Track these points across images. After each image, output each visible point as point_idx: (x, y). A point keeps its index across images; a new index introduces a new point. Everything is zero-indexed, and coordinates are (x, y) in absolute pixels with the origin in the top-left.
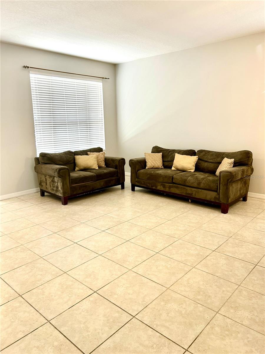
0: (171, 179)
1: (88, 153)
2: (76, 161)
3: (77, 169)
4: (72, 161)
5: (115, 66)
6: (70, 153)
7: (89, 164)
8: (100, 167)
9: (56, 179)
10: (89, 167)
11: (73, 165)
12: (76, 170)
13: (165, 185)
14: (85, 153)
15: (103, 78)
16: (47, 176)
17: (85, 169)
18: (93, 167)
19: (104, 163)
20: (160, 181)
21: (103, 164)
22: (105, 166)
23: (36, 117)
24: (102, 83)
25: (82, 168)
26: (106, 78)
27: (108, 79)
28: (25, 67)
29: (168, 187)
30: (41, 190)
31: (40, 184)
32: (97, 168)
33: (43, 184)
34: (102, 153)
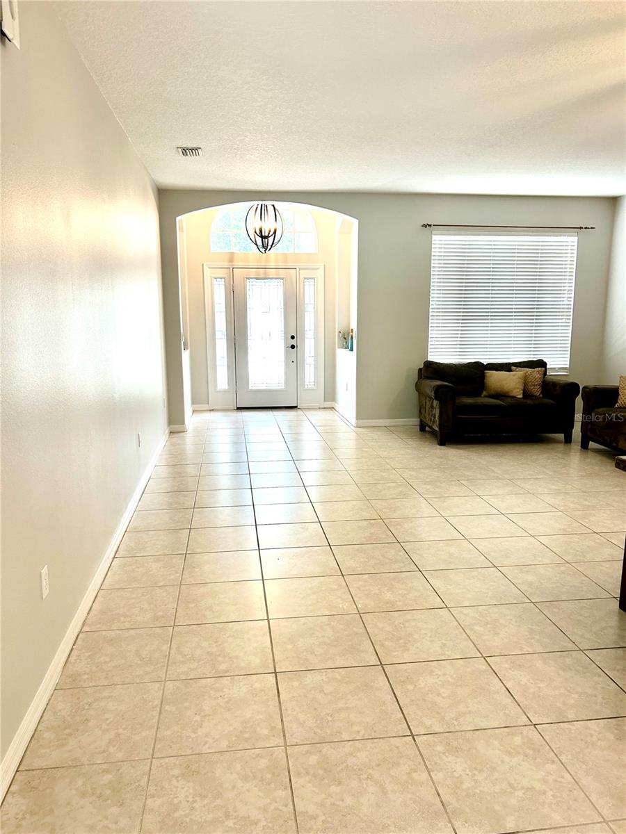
1: (513, 368)
2: (485, 381)
3: (484, 393)
4: (479, 379)
5: (614, 201)
6: (478, 365)
7: (506, 386)
8: (526, 394)
9: (435, 403)
10: (508, 392)
11: (478, 385)
12: (482, 395)
14: (507, 367)
15: (581, 228)
16: (428, 398)
17: (500, 395)
18: (513, 394)
19: (540, 390)
21: (537, 391)
22: (541, 396)
23: (434, 303)
24: (577, 238)
25: (492, 392)
26: (586, 228)
27: (592, 228)
28: (425, 226)
30: (421, 421)
31: (420, 411)
32: (521, 396)
33: (423, 411)
34: (538, 371)
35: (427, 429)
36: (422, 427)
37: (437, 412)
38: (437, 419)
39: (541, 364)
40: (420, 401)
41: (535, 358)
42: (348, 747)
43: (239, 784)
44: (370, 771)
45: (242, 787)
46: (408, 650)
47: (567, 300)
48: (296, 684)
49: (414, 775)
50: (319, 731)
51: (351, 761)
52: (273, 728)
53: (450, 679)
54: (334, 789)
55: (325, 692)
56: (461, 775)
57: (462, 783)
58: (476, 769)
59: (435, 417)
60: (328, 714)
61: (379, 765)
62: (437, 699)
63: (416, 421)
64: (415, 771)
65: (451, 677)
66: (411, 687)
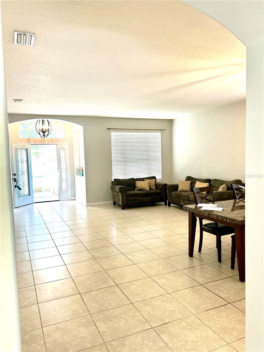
0: (187, 198)
1: (145, 180)
2: (136, 185)
3: (136, 189)
4: (134, 184)
6: (133, 179)
7: (144, 186)
9: (120, 194)
10: (144, 188)
11: (134, 187)
13: (185, 202)
14: (142, 179)
15: (162, 130)
16: (116, 192)
17: (140, 190)
18: (146, 189)
19: (155, 187)
20: (182, 199)
22: (155, 189)
24: (160, 133)
25: (139, 189)
27: (165, 130)
28: (108, 129)
29: (186, 203)
30: (114, 201)
31: (113, 198)
32: (149, 190)
33: (114, 197)
34: (154, 180)
35: (116, 204)
36: (115, 204)
37: (120, 197)
38: (120, 200)
39: (154, 178)
40: (113, 194)
41: (152, 176)
42: (112, 311)
43: (77, 328)
44: (121, 316)
45: (79, 329)
46: (125, 279)
47: (159, 155)
48: (88, 296)
49: (135, 314)
50: (100, 308)
51: (114, 314)
52: (84, 310)
53: (140, 285)
54: (110, 323)
55: (100, 296)
56: (150, 311)
57: (150, 313)
58: (154, 308)
59: (120, 199)
60: (102, 303)
61: (123, 314)
62: (137, 292)
63: (112, 202)
64: (135, 313)
65: (141, 284)
66: (128, 290)
